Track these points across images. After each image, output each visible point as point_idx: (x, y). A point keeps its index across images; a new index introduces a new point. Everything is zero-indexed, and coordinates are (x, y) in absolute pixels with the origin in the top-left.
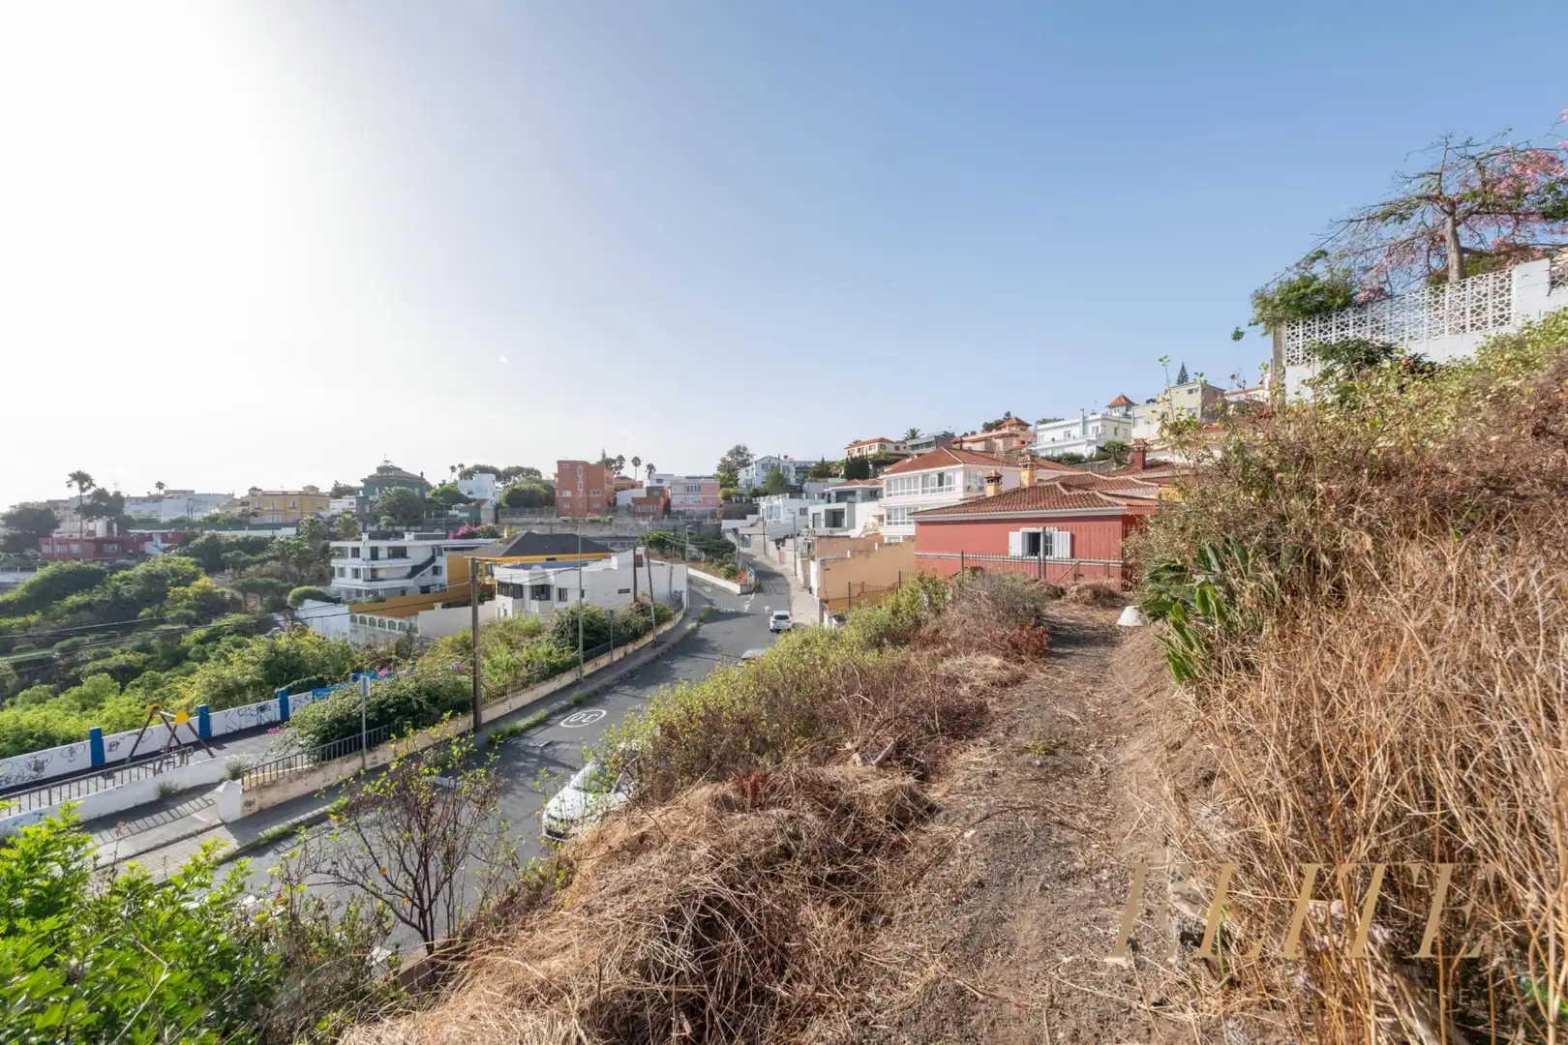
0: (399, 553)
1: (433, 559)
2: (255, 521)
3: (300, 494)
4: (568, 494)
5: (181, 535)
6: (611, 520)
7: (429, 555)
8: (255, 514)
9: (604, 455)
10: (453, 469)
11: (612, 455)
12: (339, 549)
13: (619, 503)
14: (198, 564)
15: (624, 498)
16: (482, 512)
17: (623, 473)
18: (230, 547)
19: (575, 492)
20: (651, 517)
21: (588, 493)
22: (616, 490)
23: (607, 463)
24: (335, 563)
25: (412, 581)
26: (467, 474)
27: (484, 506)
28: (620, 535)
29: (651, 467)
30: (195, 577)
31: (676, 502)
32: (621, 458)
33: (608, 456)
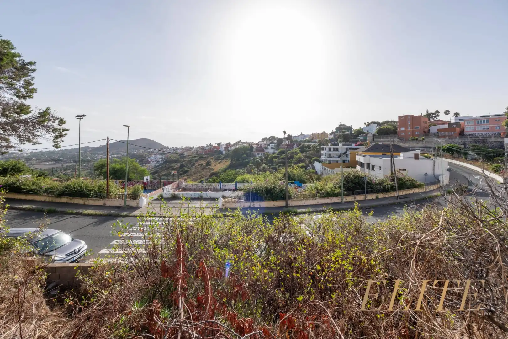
0: (337, 150)
1: (346, 152)
2: (312, 141)
3: (321, 133)
4: (403, 129)
5: (299, 143)
6: (423, 139)
7: (345, 151)
8: (312, 139)
9: (428, 112)
10: (365, 123)
11: (432, 111)
12: (323, 148)
13: (431, 132)
14: (300, 150)
15: (433, 130)
16: (367, 137)
17: (439, 118)
18: (306, 147)
19: (406, 128)
20: (447, 137)
21: (413, 128)
22: (430, 126)
23: (429, 115)
24: (322, 152)
25: (339, 158)
26: (368, 125)
27: (369, 135)
28: (427, 146)
29: (456, 114)
30: (299, 153)
31: (468, 129)
32: (437, 112)
33: (430, 112)
